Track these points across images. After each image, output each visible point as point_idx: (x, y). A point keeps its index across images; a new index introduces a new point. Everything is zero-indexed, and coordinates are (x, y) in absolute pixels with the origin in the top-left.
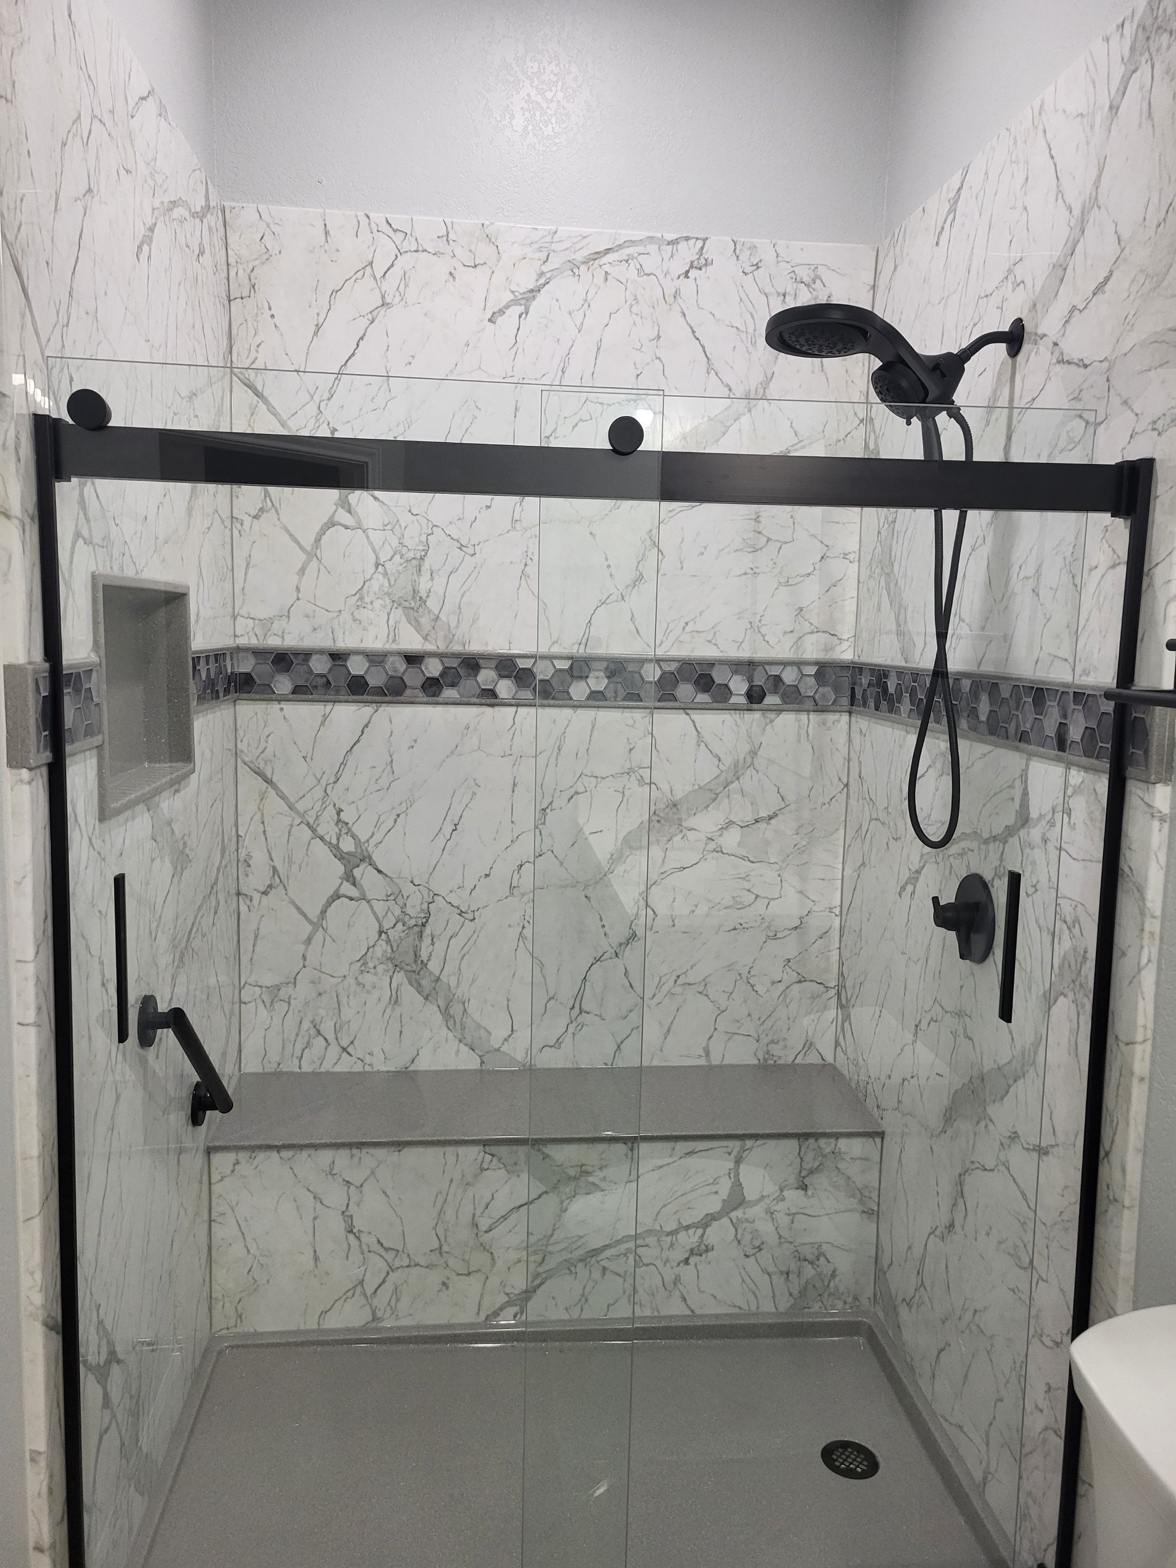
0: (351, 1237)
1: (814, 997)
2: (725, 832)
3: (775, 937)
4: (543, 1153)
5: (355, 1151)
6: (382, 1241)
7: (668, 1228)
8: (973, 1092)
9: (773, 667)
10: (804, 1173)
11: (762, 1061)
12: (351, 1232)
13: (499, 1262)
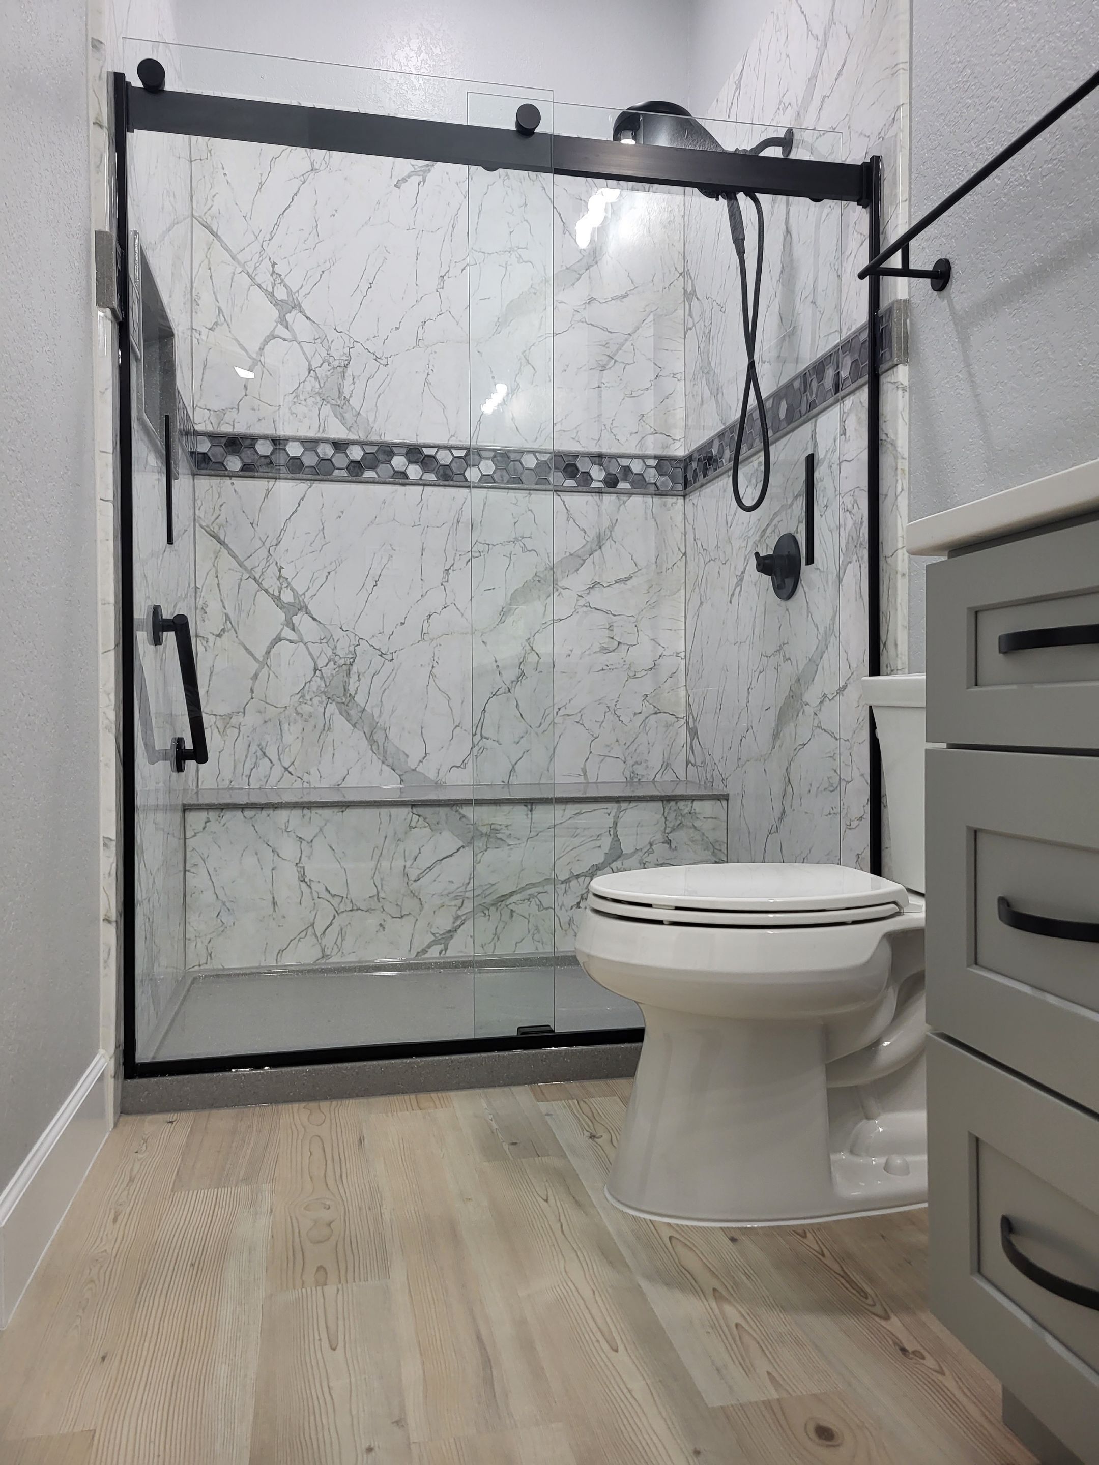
0: (303, 885)
1: (668, 726)
2: (592, 591)
3: (635, 677)
4: (460, 814)
5: (306, 811)
6: (329, 889)
7: (562, 877)
8: (792, 697)
9: (623, 460)
10: (668, 830)
11: (628, 778)
12: (303, 881)
13: (426, 906)
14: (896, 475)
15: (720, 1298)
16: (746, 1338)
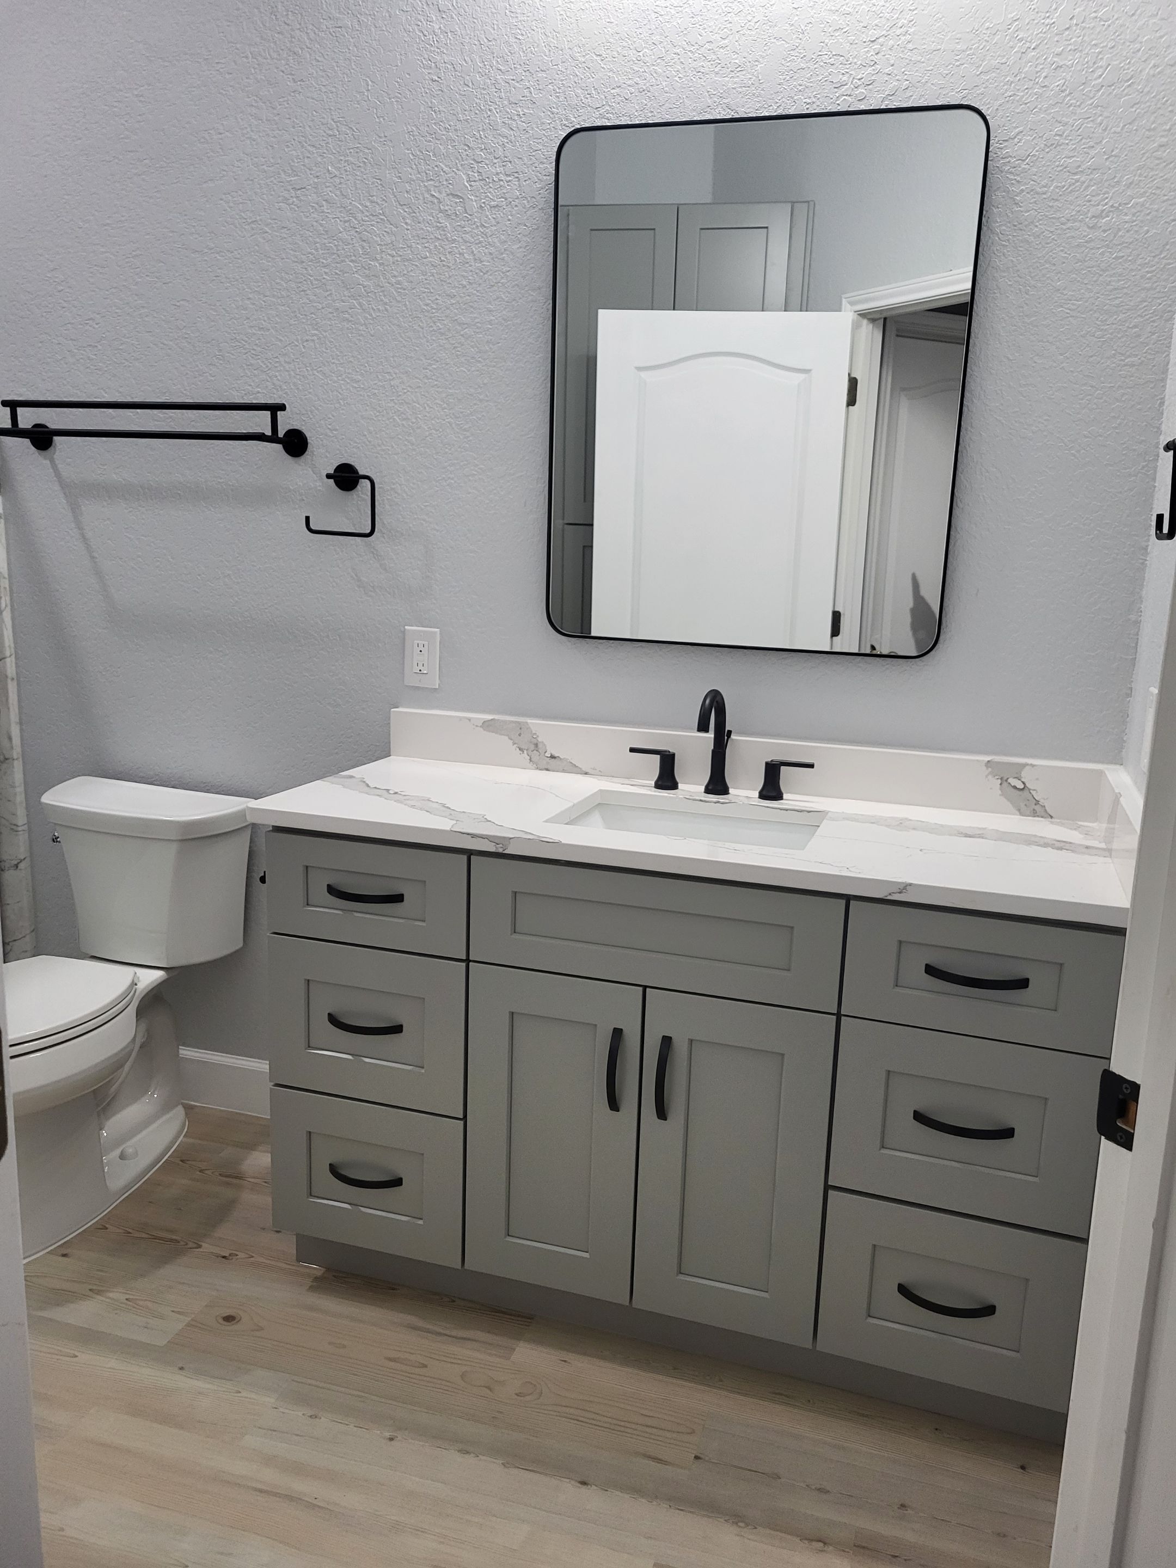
15: (99, 1292)
16: (141, 1303)
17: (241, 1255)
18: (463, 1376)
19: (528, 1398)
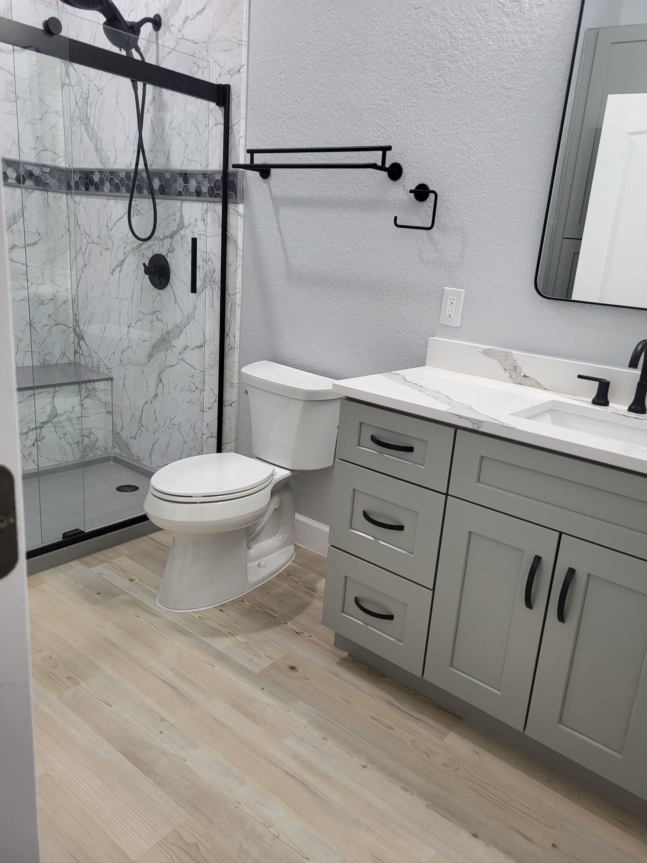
2: (12, 251)
3: (42, 304)
7: (24, 431)
8: (163, 340)
9: (27, 166)
10: (82, 399)
11: (42, 364)
14: (237, 258)
15: (233, 635)
16: (251, 646)
17: (306, 634)
18: (413, 741)
19: (450, 769)
